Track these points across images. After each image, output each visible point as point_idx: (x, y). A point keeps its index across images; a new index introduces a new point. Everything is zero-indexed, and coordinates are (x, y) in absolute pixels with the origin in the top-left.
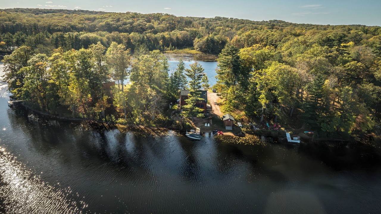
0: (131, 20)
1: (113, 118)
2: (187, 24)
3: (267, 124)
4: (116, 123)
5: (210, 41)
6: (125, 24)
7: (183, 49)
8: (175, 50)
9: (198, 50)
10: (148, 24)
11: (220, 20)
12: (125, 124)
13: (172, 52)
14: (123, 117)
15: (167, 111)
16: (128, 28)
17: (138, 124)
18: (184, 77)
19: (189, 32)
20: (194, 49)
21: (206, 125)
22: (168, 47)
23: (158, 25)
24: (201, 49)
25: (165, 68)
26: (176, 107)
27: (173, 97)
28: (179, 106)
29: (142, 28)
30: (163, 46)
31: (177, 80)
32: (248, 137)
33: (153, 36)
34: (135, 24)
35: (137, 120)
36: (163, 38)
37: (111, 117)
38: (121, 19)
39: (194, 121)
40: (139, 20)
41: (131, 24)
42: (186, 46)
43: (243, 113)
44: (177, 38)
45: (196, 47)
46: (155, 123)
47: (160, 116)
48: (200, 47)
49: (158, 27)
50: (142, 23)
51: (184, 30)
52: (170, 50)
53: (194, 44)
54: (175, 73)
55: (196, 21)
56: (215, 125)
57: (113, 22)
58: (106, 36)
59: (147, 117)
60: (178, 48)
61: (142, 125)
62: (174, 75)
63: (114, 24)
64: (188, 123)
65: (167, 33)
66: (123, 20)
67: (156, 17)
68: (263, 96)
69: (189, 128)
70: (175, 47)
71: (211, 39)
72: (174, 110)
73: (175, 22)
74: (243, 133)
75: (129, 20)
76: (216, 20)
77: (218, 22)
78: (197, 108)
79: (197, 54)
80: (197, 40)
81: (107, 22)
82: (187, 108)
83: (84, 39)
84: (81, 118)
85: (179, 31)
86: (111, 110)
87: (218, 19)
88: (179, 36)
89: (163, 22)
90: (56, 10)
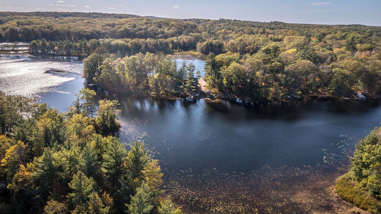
0: (145, 27)
1: (149, 91)
2: (192, 28)
3: (229, 95)
4: (151, 94)
5: (209, 45)
6: (140, 29)
7: (188, 51)
8: (182, 52)
9: (199, 52)
10: (160, 30)
11: (224, 22)
12: (155, 95)
13: (179, 53)
14: (154, 91)
15: (176, 88)
16: (143, 33)
17: (162, 95)
18: (185, 71)
19: (193, 37)
20: (197, 51)
21: (197, 95)
22: (176, 49)
23: (168, 30)
24: (202, 51)
25: (175, 66)
26: (181, 87)
27: (180, 82)
28: (183, 86)
29: (154, 33)
30: (172, 49)
31: (182, 73)
32: (217, 100)
33: (165, 41)
34: (149, 29)
35: (161, 93)
36: (173, 42)
37: (148, 91)
38: (137, 25)
39: (190, 93)
40: (152, 26)
41: (145, 29)
42: (191, 48)
43: (217, 89)
44: (183, 42)
45: (198, 49)
46: (170, 94)
47: (173, 91)
48: (201, 50)
49: (168, 32)
50: (154, 28)
51: (189, 35)
52: (178, 51)
53: (197, 47)
54: (181, 69)
55: (202, 22)
56: (201, 95)
57: (130, 28)
58: (130, 42)
59: (166, 91)
60: (184, 50)
61: (164, 95)
62: (180, 70)
63: (131, 30)
64: (187, 94)
65: (175, 38)
66: (139, 26)
67: (166, 23)
68: (225, 80)
69: (188, 96)
70: (182, 50)
71: (210, 43)
72: (180, 88)
73: (182, 27)
74: (215, 98)
75: (144, 26)
76: (220, 22)
77: (222, 24)
78: (192, 86)
79: (199, 55)
80: (199, 44)
81: (125, 28)
82: (187, 86)
83: (114, 45)
84: (132, 92)
85: (185, 36)
86: (147, 88)
87: (222, 21)
88: (186, 40)
89: (172, 27)
90: (73, 13)
